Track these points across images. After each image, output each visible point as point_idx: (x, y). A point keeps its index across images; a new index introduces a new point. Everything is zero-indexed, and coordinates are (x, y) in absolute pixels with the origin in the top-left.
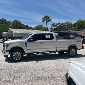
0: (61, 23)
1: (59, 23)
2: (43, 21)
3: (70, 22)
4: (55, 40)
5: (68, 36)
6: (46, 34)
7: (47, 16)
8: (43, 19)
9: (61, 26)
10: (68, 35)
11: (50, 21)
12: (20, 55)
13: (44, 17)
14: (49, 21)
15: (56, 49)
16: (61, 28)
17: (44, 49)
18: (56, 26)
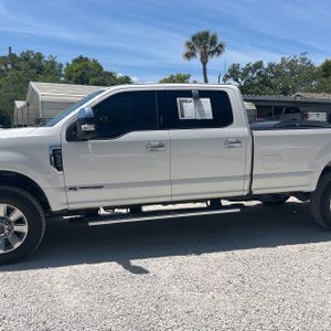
0: (266, 65)
1: (259, 65)
2: (188, 56)
3: (304, 60)
4: (238, 129)
5: (297, 116)
6: (187, 94)
7: (207, 34)
8: (188, 44)
9: (265, 76)
10: (298, 111)
11: (219, 52)
12: (19, 221)
13: (194, 39)
14: (213, 53)
15: (246, 187)
16: (267, 85)
17: (171, 182)
18: (245, 75)
